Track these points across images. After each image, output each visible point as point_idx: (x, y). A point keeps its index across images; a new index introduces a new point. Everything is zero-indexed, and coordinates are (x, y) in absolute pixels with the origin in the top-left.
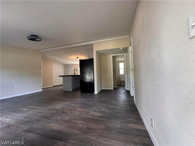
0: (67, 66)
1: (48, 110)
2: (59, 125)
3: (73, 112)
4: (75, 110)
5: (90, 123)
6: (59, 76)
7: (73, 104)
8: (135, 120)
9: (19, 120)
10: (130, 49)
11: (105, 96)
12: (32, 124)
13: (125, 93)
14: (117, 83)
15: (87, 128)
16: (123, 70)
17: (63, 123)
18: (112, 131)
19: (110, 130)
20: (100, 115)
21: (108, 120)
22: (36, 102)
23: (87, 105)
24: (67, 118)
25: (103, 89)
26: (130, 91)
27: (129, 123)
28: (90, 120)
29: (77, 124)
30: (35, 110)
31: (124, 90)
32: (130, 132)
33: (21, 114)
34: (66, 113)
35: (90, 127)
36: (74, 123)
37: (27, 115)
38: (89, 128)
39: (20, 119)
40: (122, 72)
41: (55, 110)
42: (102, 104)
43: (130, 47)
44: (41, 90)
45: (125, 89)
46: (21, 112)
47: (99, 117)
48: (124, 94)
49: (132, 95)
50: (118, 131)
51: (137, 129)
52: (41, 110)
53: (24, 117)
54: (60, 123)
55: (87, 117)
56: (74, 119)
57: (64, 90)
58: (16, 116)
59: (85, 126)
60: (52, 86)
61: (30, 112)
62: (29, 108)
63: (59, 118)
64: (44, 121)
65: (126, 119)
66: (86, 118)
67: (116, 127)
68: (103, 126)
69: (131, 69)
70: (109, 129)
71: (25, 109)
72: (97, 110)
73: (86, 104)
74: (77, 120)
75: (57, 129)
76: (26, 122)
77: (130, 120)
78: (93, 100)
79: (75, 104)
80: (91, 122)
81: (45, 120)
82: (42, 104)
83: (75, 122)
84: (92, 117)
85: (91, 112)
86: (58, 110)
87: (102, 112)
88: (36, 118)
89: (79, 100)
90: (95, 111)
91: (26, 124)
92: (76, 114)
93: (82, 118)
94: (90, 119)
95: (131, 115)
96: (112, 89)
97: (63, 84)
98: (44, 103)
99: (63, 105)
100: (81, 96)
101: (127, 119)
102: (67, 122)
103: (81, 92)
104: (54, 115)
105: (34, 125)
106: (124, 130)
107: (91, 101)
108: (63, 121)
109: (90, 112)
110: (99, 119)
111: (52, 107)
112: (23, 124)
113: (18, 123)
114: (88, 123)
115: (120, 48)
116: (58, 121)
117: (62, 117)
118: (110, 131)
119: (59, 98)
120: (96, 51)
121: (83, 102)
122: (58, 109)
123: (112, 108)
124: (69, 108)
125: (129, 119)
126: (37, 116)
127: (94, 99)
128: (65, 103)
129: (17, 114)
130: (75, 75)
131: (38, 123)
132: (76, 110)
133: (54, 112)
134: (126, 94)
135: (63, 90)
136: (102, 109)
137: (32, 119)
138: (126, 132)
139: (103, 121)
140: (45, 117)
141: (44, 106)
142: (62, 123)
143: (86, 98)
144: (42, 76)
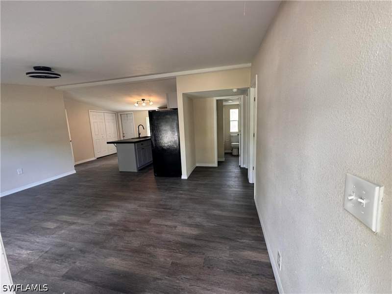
0: (121, 115)
1: (98, 224)
2: (123, 260)
3: (146, 228)
4: (147, 222)
5: (177, 253)
6: (108, 143)
7: (143, 207)
8: (253, 242)
9: (46, 252)
10: (253, 92)
11: (202, 184)
12: (73, 261)
13: (239, 175)
14: (225, 150)
15: (172, 263)
16: (236, 123)
17: (130, 256)
18: (214, 269)
19: (211, 265)
20: (194, 233)
21: (208, 244)
22: (69, 203)
23: (169, 209)
24: (136, 243)
25: (198, 165)
26: (247, 169)
27: (243, 249)
28: (178, 245)
29: (155, 256)
30: (73, 227)
31: (238, 166)
32: (244, 268)
33: (46, 237)
34: (133, 231)
35: (178, 261)
36: (149, 254)
37: (58, 240)
38: (177, 264)
39: (47, 249)
40: (234, 128)
41: (111, 225)
42: (197, 206)
43: (252, 90)
44: (75, 172)
45: (240, 166)
46: (45, 231)
47: (192, 239)
48: (236, 179)
49: (251, 181)
50: (225, 268)
51: (255, 262)
52: (83, 224)
53: (55, 245)
54: (124, 255)
55: (171, 240)
56: (149, 246)
57: (120, 170)
58: (38, 243)
59: (168, 259)
60: (94, 159)
61: (63, 231)
62: (58, 220)
63: (122, 244)
64: (93, 253)
65: (238, 241)
66: (170, 242)
67: (221, 259)
68: (199, 257)
69: (253, 135)
70: (209, 265)
71: (51, 225)
72: (188, 221)
73: (168, 207)
74: (154, 246)
75: (122, 269)
76: (61, 256)
77: (245, 242)
78: (179, 196)
79: (147, 207)
80: (179, 251)
81: (95, 250)
82: (83, 211)
83: (151, 251)
84: (180, 239)
85: (178, 227)
86: (117, 225)
87: (197, 226)
88: (78, 245)
89: (153, 196)
90: (184, 224)
91: (62, 261)
92: (151, 232)
93: (163, 243)
94: (177, 243)
95: (247, 230)
96: (216, 165)
97: (116, 152)
98: (85, 207)
99: (125, 211)
100: (157, 186)
101: (240, 241)
102: (136, 252)
103: (155, 175)
104: (112, 238)
105: (78, 264)
106: (235, 264)
107: (176, 198)
108: (130, 251)
109: (176, 227)
110: (193, 242)
111: (104, 218)
112: (57, 262)
113: (46, 259)
114: (174, 252)
115: (232, 90)
116: (120, 250)
117: (127, 241)
118: (213, 268)
119: (114, 193)
120: (183, 94)
121: (161, 203)
122: (115, 220)
123: (215, 215)
124: (136, 218)
125: (244, 239)
126: (79, 242)
127: (181, 194)
128: (127, 205)
129: (38, 237)
130: (141, 136)
131: (84, 257)
132: (151, 224)
133: (110, 228)
134: (240, 179)
135: (118, 169)
136: (198, 220)
137: (71, 248)
138: (237, 269)
139: (200, 247)
140: (95, 243)
141: (88, 215)
142: (127, 255)
143: (167, 192)
144: (71, 141)
